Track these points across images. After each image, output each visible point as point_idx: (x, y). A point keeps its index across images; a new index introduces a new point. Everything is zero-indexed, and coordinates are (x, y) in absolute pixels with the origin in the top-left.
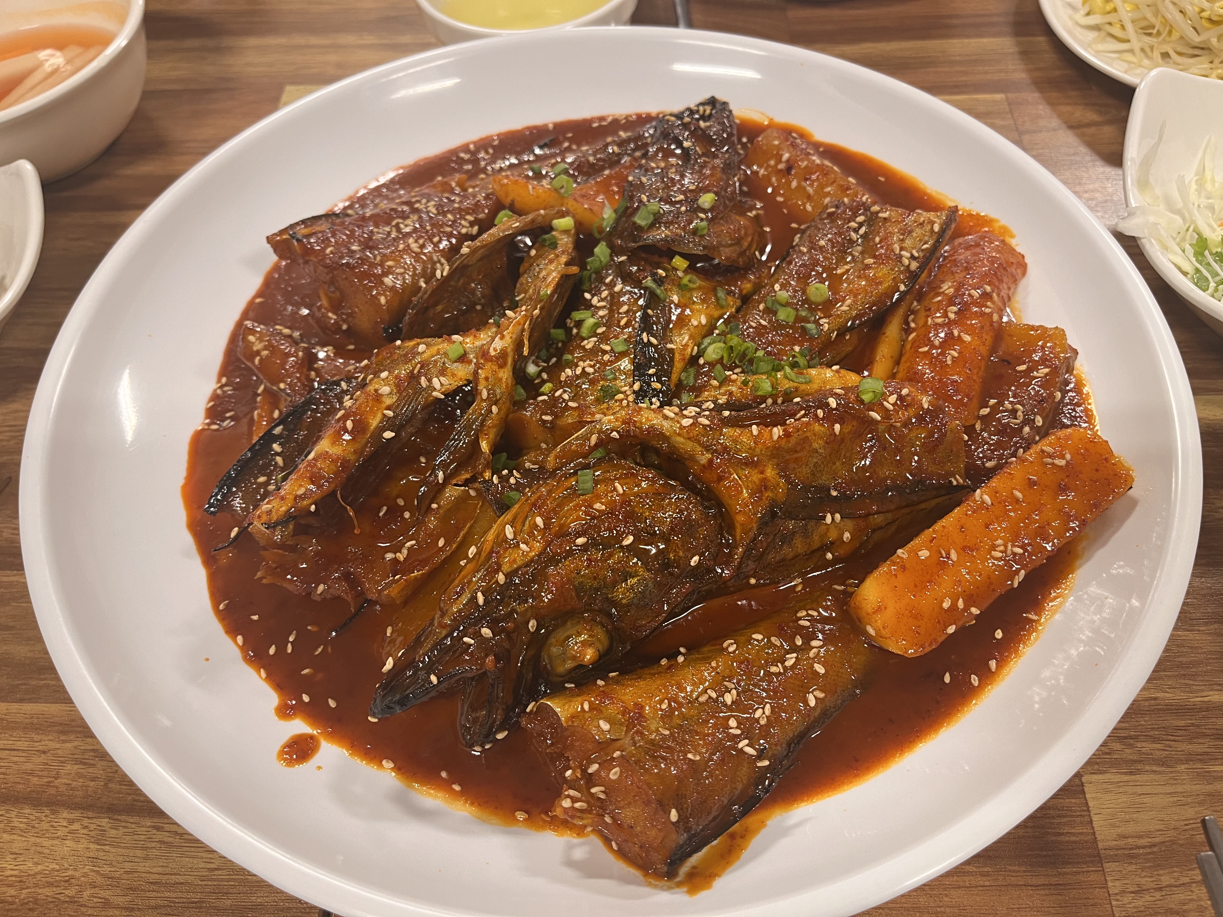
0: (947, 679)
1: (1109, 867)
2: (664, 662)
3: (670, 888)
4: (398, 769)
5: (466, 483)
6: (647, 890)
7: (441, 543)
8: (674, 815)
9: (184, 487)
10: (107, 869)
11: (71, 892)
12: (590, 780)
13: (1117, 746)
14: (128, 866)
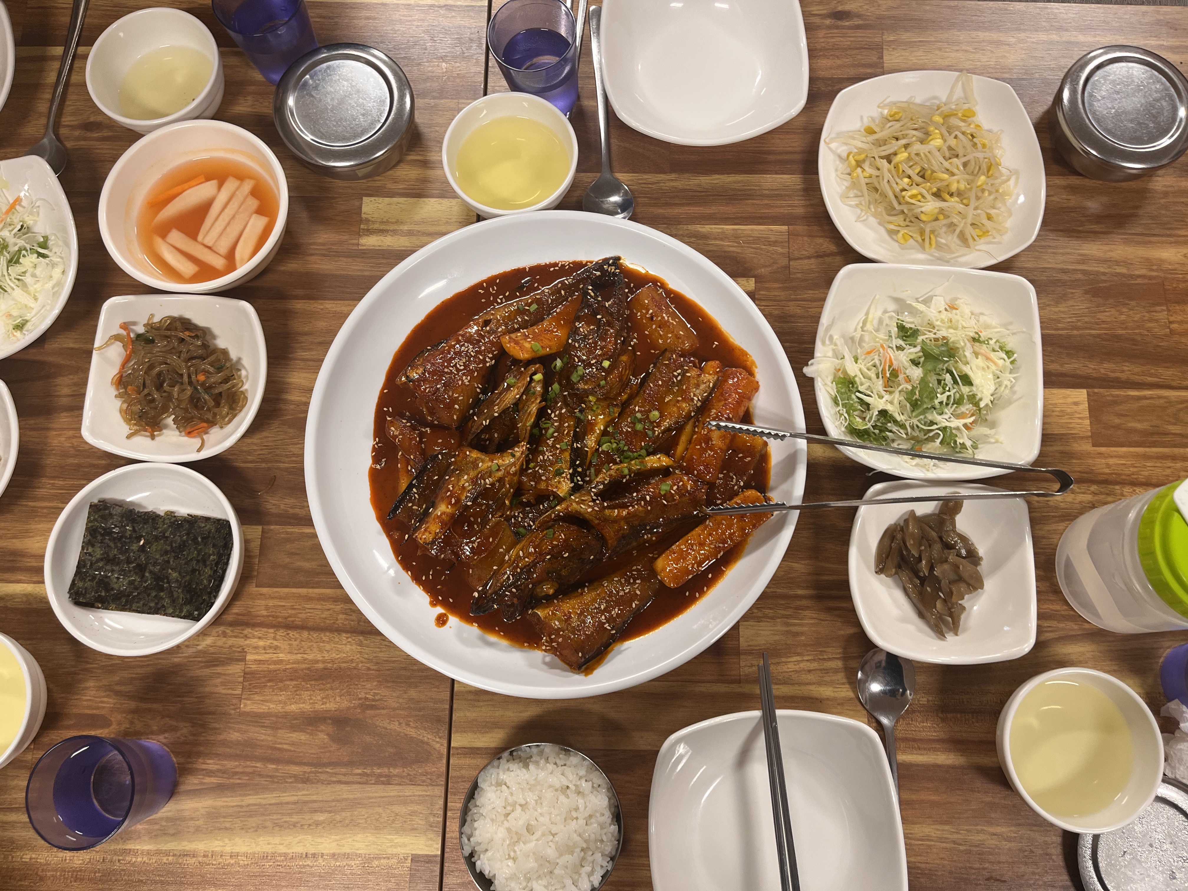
0: (687, 594)
1: (742, 657)
2: (579, 590)
3: (578, 674)
4: (480, 626)
5: (500, 516)
6: (571, 674)
7: (491, 540)
8: (580, 654)
9: (371, 499)
10: (366, 656)
11: (354, 665)
12: (552, 641)
13: (755, 611)
14: (375, 655)
